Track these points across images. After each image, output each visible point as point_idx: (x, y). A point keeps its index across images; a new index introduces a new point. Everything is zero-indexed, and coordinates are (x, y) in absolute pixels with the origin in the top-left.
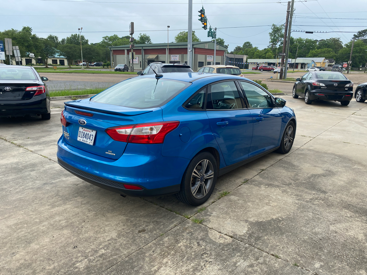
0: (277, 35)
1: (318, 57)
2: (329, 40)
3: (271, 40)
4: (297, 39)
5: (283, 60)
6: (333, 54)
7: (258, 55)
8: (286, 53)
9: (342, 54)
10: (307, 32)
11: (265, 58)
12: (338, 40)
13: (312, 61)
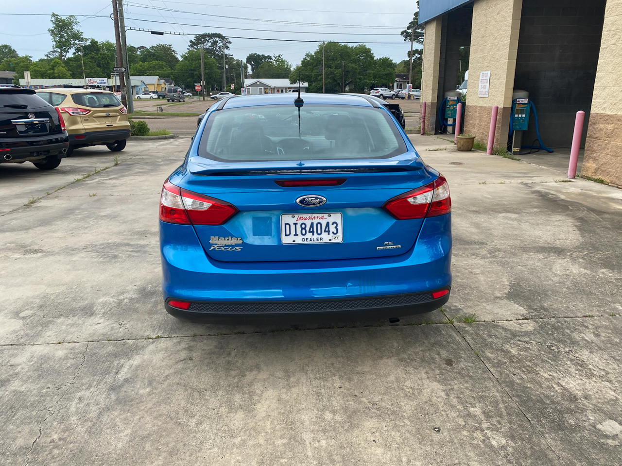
0: (65, 35)
1: (147, 76)
2: (156, 47)
3: (54, 43)
4: (103, 44)
5: (122, 80)
6: (167, 70)
7: (38, 71)
8: (125, 68)
9: (182, 70)
10: (153, 33)
11: (54, 77)
12: (169, 49)
13: (142, 81)
